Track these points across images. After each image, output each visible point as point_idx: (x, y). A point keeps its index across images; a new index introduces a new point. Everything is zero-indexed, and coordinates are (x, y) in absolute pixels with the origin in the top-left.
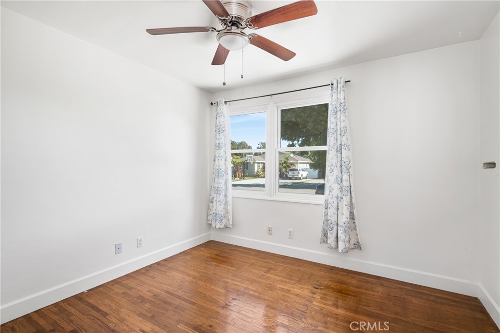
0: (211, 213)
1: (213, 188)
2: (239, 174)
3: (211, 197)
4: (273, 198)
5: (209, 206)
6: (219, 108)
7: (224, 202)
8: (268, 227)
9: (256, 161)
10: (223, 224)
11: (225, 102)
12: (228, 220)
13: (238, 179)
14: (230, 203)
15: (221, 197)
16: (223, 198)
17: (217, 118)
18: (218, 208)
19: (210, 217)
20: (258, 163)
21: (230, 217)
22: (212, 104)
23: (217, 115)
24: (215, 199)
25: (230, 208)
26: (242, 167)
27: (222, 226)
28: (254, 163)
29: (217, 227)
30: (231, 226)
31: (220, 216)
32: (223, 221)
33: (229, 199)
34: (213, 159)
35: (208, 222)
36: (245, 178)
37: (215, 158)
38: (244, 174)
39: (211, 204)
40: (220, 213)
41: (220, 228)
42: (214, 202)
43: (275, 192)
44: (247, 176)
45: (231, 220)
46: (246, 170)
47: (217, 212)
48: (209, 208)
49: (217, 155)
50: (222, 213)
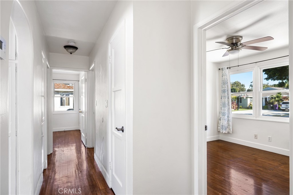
0: (220, 125)
1: (220, 113)
2: (234, 107)
3: (219, 117)
4: (258, 119)
5: (218, 122)
6: (224, 72)
7: (227, 120)
8: (255, 135)
9: (249, 96)
10: (227, 131)
11: (227, 68)
12: (230, 129)
13: (233, 110)
14: (231, 120)
15: (226, 117)
16: (227, 118)
17: (222, 77)
18: (224, 123)
19: (219, 128)
20: (250, 98)
21: (231, 128)
22: (219, 69)
23: (222, 75)
24: (222, 118)
25: (231, 123)
26: (236, 101)
27: (226, 132)
28: (247, 98)
29: (224, 132)
30: (231, 133)
31: (225, 127)
32: (227, 129)
33: (231, 119)
34: (221, 98)
35: (218, 130)
36: (239, 109)
37: (222, 97)
38: (238, 106)
39: (219, 121)
40: (225, 125)
41: (225, 133)
42: (222, 120)
43: (259, 116)
44: (240, 108)
45: (231, 130)
46: (239, 103)
47: (223, 125)
48: (218, 123)
49: (223, 96)
50: (226, 126)
